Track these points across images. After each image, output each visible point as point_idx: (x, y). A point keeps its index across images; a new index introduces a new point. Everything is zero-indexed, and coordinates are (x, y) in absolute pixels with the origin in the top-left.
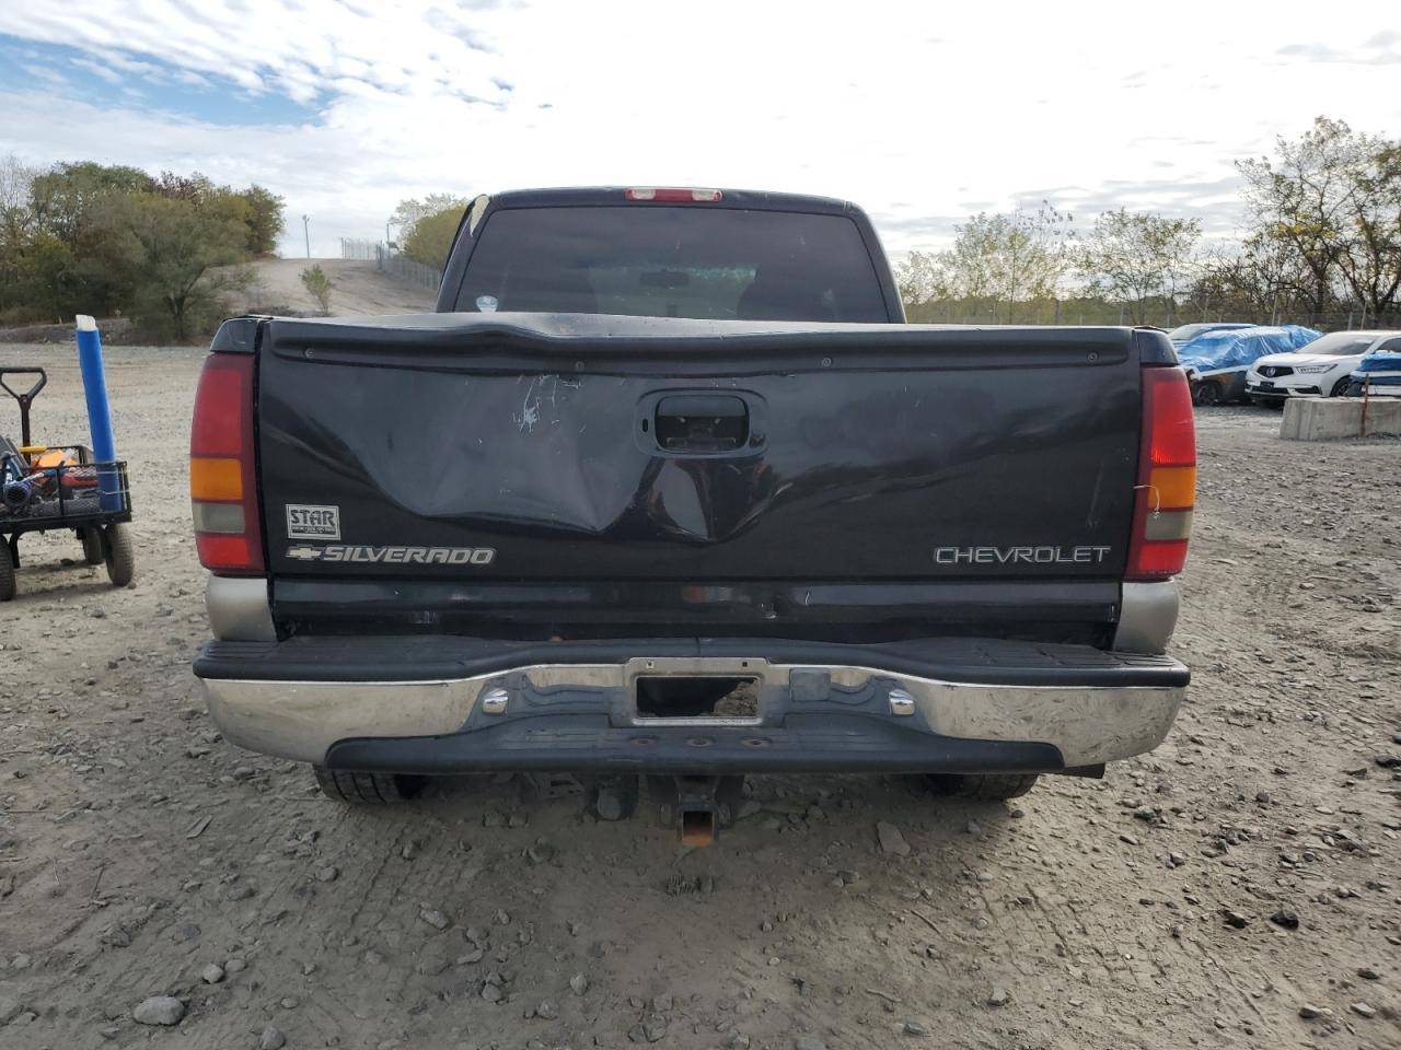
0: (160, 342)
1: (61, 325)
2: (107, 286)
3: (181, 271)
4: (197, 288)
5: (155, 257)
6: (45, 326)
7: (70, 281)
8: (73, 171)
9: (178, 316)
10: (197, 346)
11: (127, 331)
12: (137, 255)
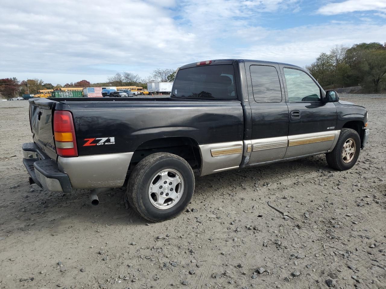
0: (369, 92)
1: (344, 88)
2: (358, 77)
3: (379, 72)
4: (384, 77)
5: (372, 68)
6: (339, 89)
7: (348, 77)
8: (358, 46)
9: (377, 85)
10: (380, 94)
11: (360, 90)
12: (366, 68)
